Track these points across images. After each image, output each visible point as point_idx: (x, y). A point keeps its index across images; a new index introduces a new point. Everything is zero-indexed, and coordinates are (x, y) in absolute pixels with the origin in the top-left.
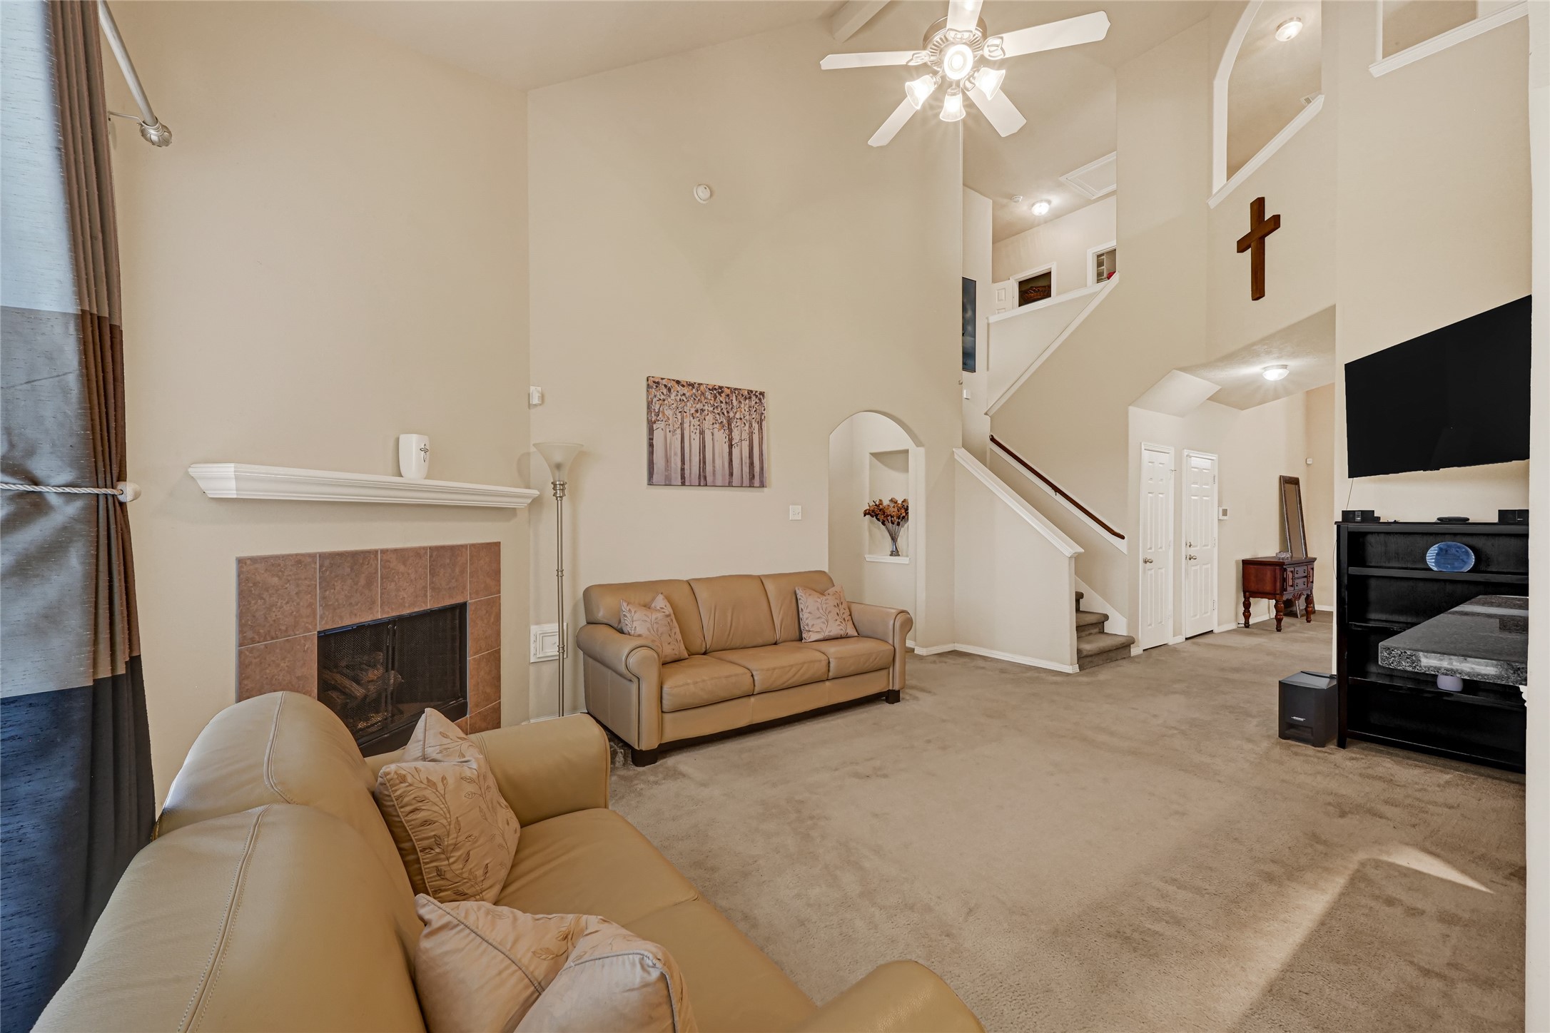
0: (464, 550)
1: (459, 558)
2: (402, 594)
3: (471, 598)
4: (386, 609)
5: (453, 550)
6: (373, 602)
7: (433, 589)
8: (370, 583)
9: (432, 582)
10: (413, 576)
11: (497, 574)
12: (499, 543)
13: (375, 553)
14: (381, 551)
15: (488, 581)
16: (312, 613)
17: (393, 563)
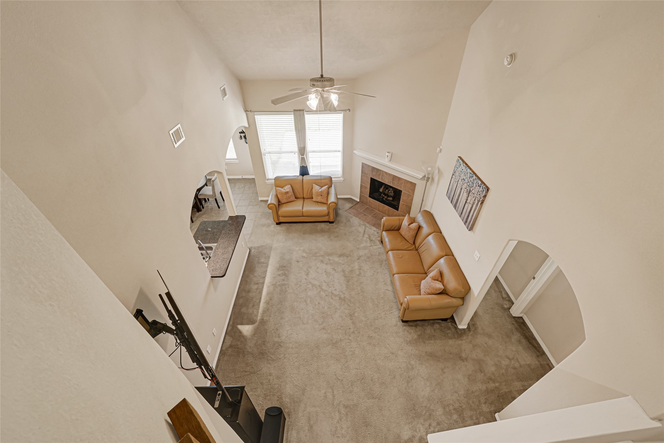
0: (403, 180)
1: (401, 181)
2: (385, 180)
3: (403, 190)
4: (382, 180)
5: (399, 178)
6: (380, 178)
7: (393, 183)
8: (379, 175)
9: (392, 181)
10: (388, 178)
11: (413, 190)
12: (416, 184)
13: (381, 170)
14: (382, 171)
15: (409, 190)
16: (370, 174)
17: (384, 174)
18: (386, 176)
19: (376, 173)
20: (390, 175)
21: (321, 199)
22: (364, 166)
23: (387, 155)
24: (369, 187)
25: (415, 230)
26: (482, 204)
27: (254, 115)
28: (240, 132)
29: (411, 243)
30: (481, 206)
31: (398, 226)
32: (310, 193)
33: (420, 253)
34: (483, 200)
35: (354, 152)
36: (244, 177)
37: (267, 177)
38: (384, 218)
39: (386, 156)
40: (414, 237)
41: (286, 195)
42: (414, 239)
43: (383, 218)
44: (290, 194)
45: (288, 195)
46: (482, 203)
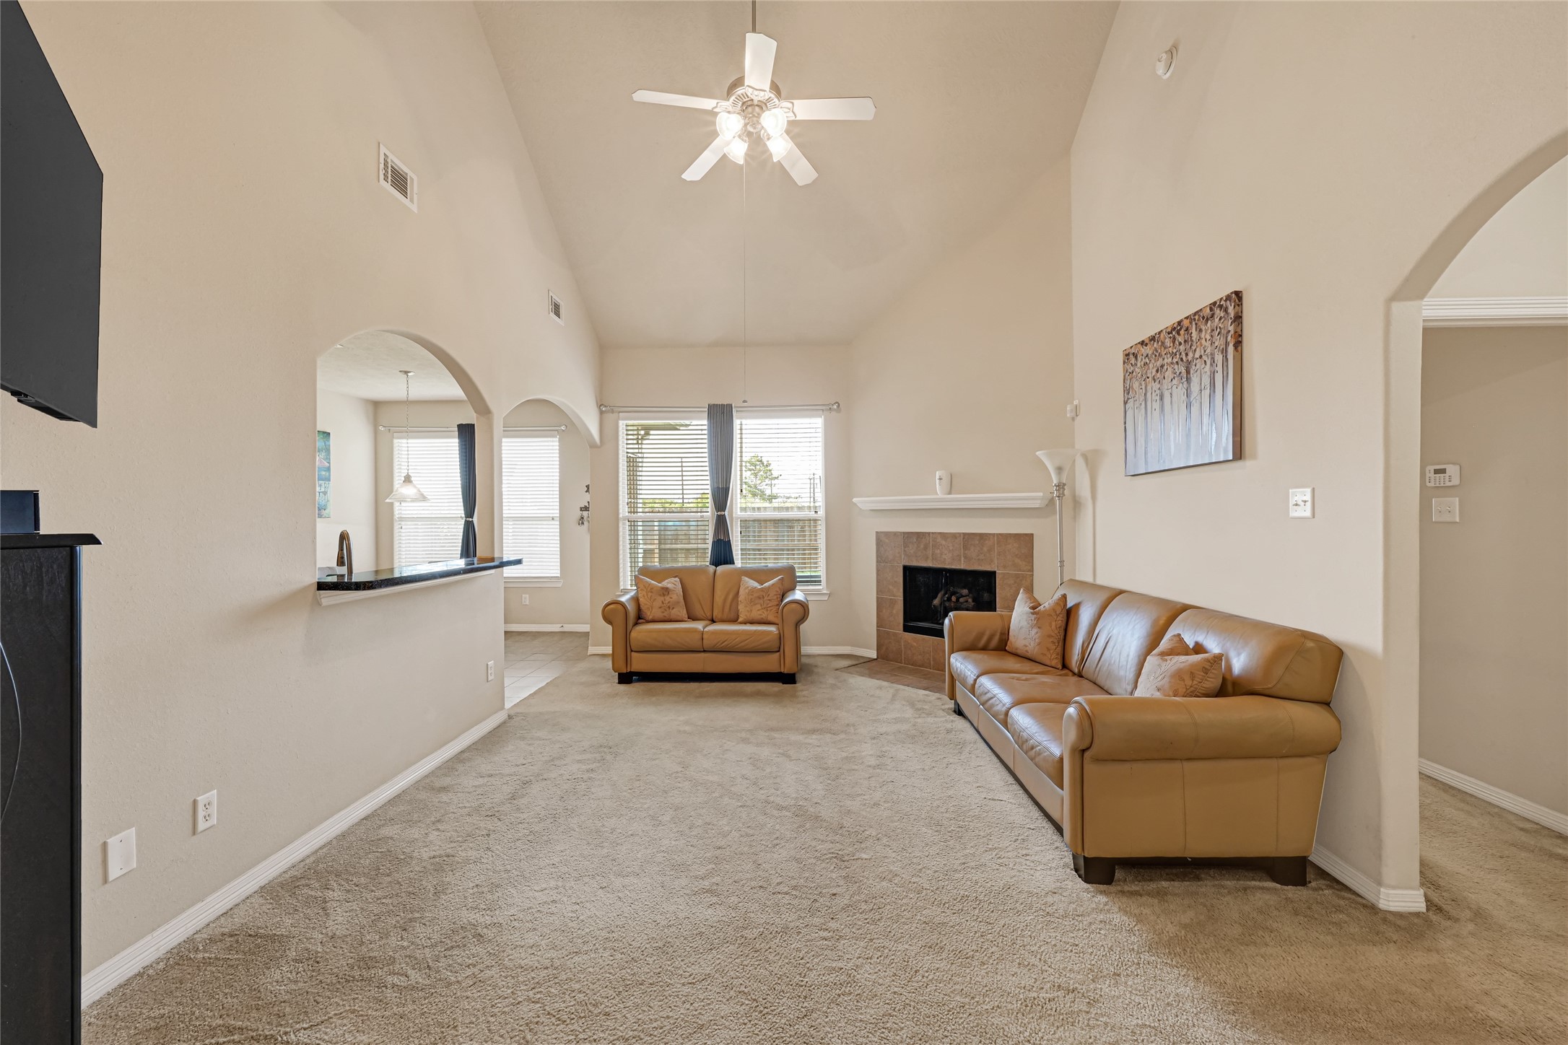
0: (992, 536)
1: (987, 542)
2: (944, 556)
3: (998, 569)
4: (935, 562)
5: (982, 536)
6: (928, 558)
7: (965, 557)
8: (926, 548)
9: (964, 554)
10: (951, 548)
11: (1029, 557)
12: (1032, 534)
13: (929, 533)
14: (932, 533)
15: (1017, 561)
16: (901, 556)
17: (939, 539)
18: (944, 542)
19: (915, 545)
20: (954, 536)
21: (759, 612)
22: (882, 539)
23: (937, 477)
24: (902, 598)
25: (1058, 616)
26: (1239, 348)
27: (618, 418)
28: (581, 508)
29: (1054, 663)
30: (1238, 355)
31: (999, 631)
32: (731, 606)
33: (1090, 677)
34: (1236, 332)
35: (854, 500)
36: (568, 628)
37: (621, 583)
38: (950, 614)
39: (937, 481)
40: (1061, 644)
41: (662, 598)
42: (1059, 649)
43: (946, 615)
44: (675, 597)
45: (667, 598)
46: (1238, 344)
